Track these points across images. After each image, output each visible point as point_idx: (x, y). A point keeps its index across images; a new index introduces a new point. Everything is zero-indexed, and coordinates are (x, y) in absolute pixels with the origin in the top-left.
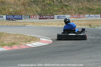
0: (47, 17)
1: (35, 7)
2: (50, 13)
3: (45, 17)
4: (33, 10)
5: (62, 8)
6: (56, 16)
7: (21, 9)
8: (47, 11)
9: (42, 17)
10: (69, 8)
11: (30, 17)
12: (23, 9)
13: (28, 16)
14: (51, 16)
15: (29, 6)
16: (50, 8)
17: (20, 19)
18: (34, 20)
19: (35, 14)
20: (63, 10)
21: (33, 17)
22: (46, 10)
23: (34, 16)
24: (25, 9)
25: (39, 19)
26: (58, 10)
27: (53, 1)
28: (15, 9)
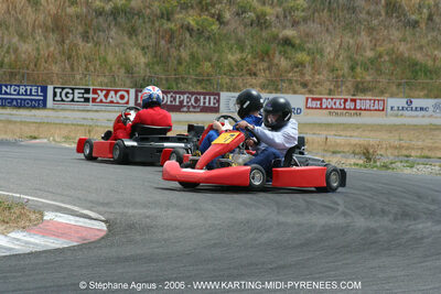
0: (181, 102)
1: (117, 46)
2: (199, 82)
3: (168, 99)
4: (105, 61)
5: (267, 53)
6: (227, 98)
7: (44, 52)
8: (181, 68)
10: (301, 56)
11: (91, 96)
12: (52, 49)
13: (76, 91)
14: (204, 94)
15: (86, 37)
16: (200, 52)
17: (34, 107)
19: (115, 84)
20: (269, 68)
21: (106, 96)
22: (180, 63)
23: (112, 93)
24: (62, 53)
26: (240, 64)
27: (219, 18)
28: (8, 52)
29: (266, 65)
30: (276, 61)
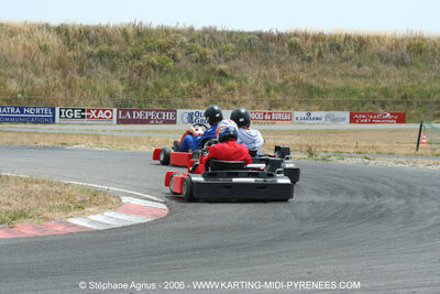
0: (150, 117)
1: (103, 78)
2: (161, 102)
3: (140, 115)
4: (95, 89)
5: (208, 81)
6: (182, 113)
8: (148, 93)
9: (132, 115)
10: (232, 83)
11: (86, 114)
12: (57, 81)
13: (76, 111)
14: (166, 111)
15: (81, 72)
16: (160, 81)
17: (46, 123)
18: (98, 127)
19: (102, 105)
20: (210, 92)
21: (97, 114)
22: (147, 90)
23: (101, 112)
24: (64, 84)
25: (120, 121)
26: (190, 90)
27: (174, 57)
28: (27, 84)
29: (207, 90)
30: (214, 86)
